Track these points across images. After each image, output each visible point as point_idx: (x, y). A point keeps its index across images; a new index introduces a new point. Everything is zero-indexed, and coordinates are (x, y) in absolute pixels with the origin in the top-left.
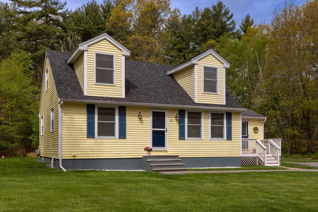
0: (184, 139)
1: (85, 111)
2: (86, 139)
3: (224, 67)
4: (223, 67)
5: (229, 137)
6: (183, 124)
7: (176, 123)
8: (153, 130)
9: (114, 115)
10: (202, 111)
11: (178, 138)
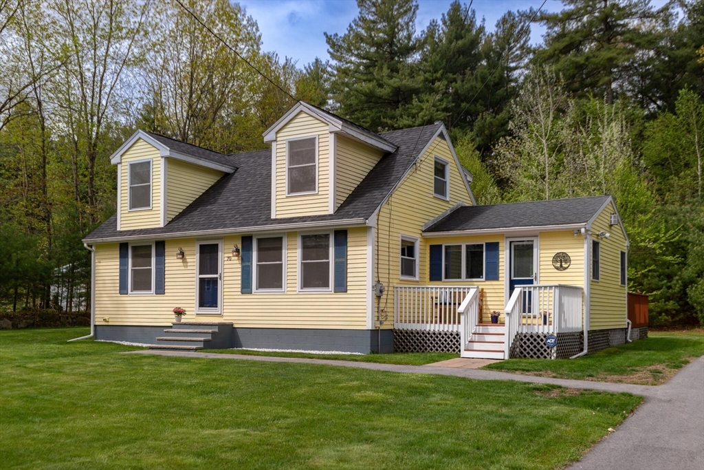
0: (250, 293)
1: (117, 253)
2: (119, 295)
3: (330, 132)
4: (327, 132)
5: (341, 286)
6: (247, 264)
7: (237, 262)
8: (200, 278)
9: (150, 256)
10: (284, 233)
11: (240, 290)
